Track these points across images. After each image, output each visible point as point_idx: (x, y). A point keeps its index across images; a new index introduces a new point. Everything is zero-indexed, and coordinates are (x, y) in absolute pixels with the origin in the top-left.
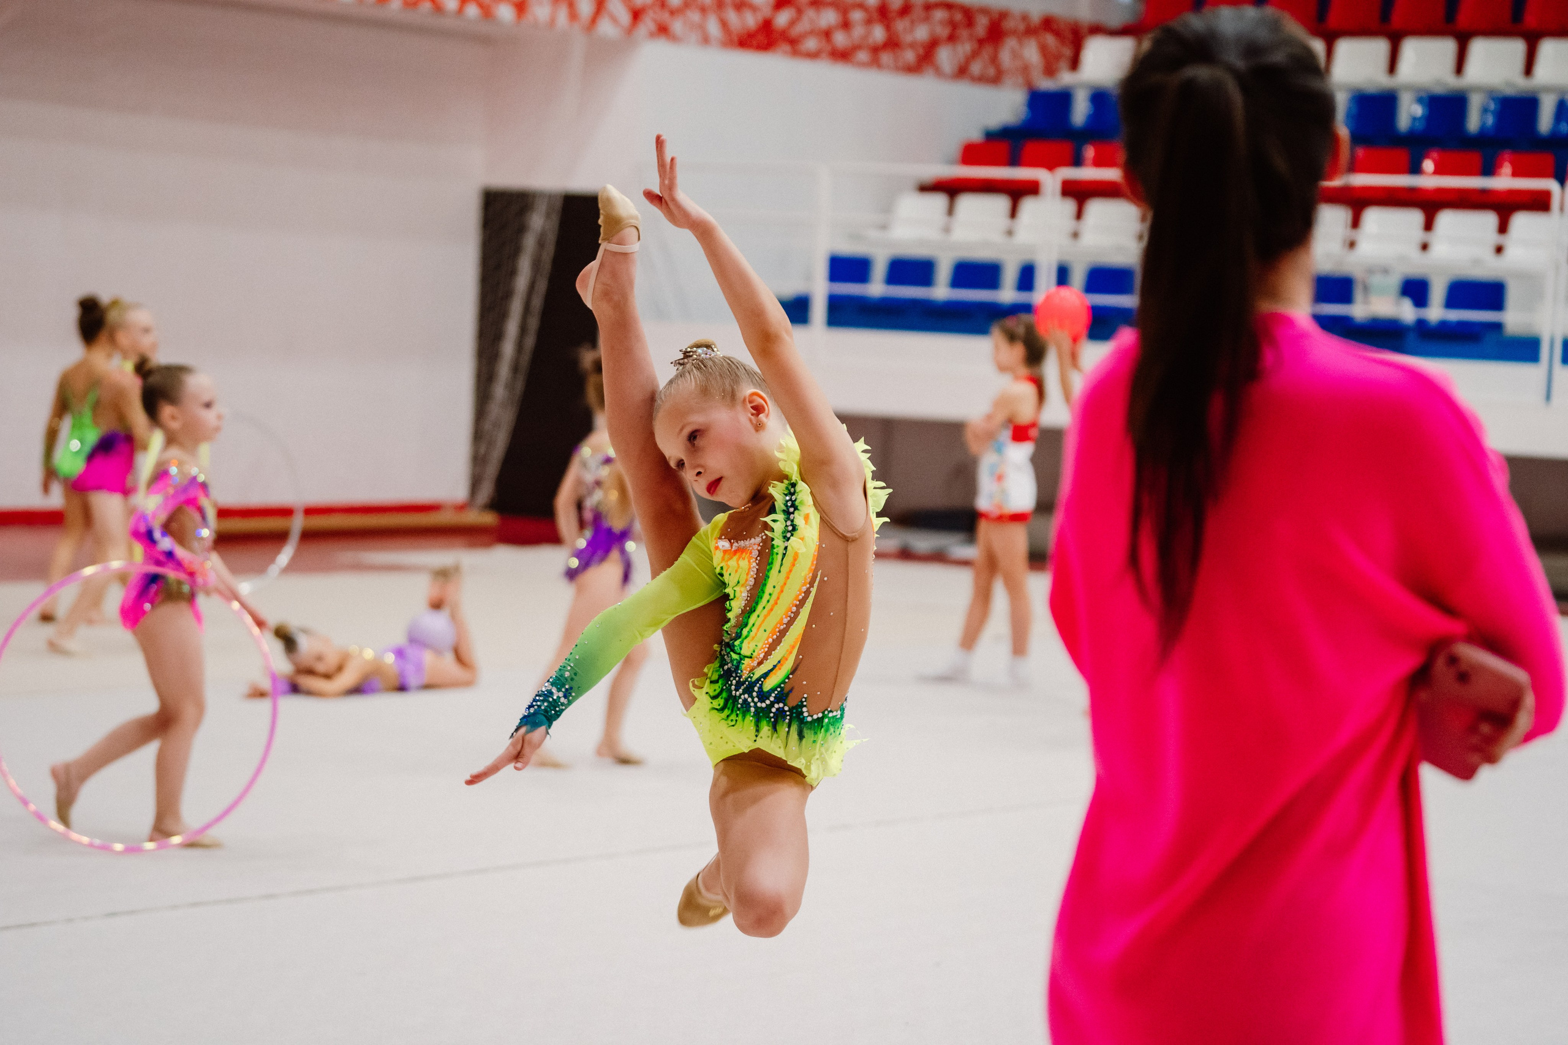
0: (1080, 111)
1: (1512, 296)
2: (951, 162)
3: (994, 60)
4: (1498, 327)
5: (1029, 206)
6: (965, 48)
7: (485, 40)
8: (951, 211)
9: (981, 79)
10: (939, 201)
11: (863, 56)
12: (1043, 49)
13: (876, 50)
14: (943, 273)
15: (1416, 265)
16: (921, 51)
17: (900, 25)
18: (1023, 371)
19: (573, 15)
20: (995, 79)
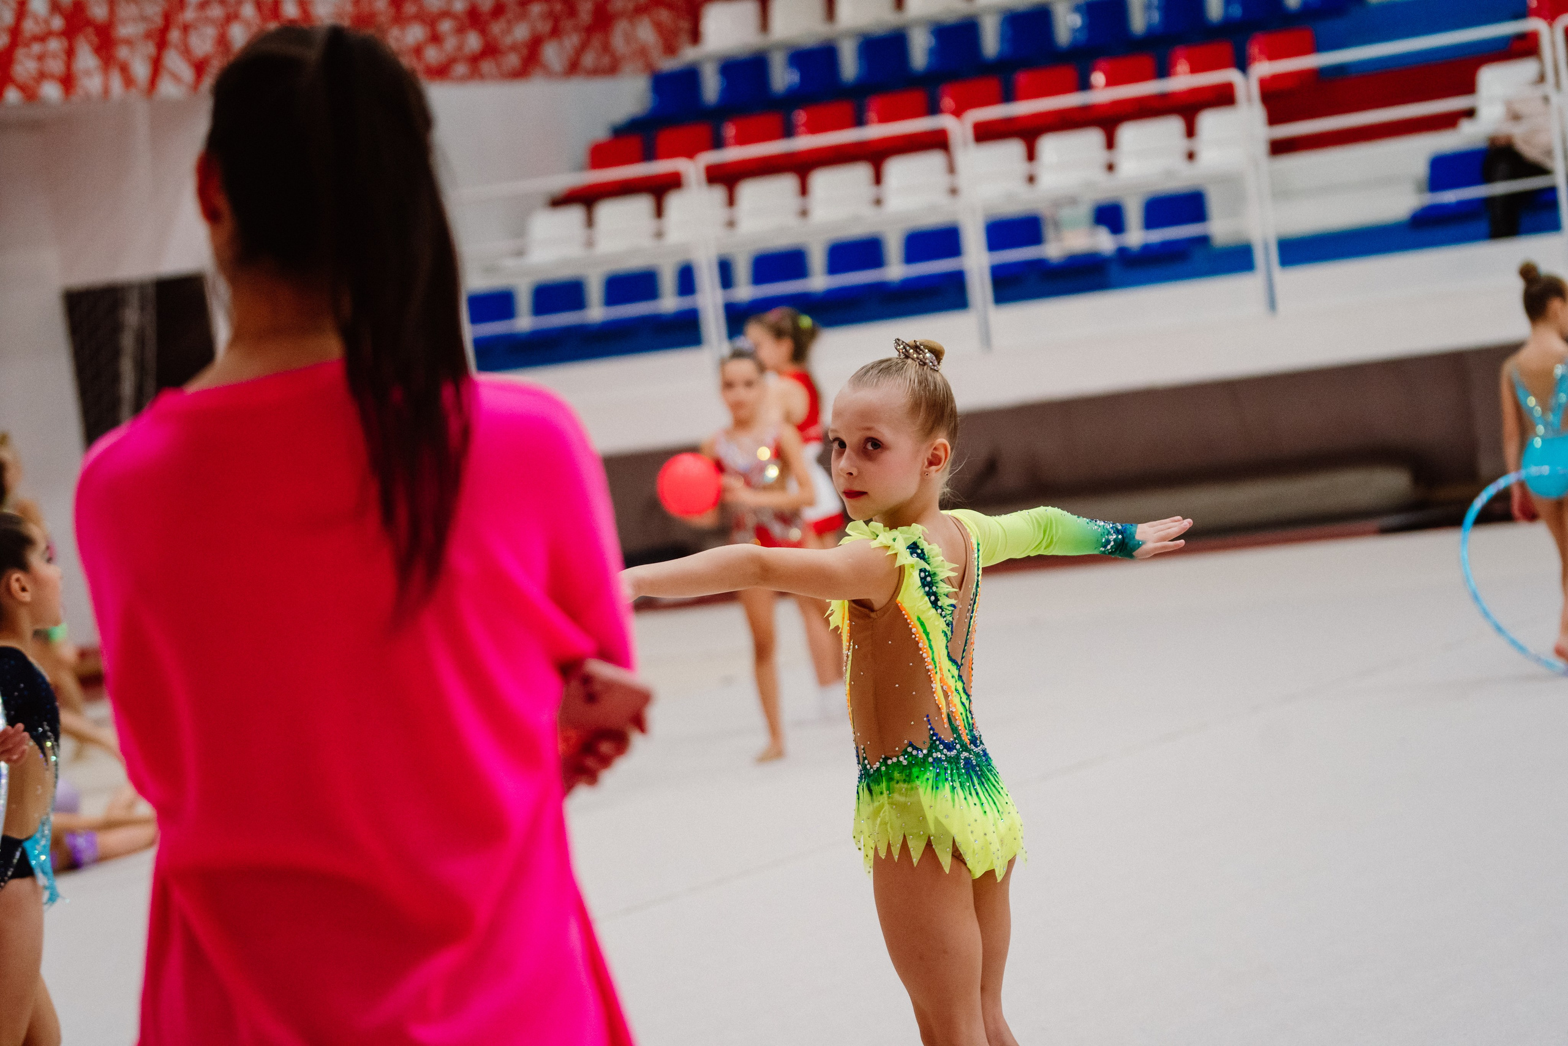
0: (711, 87)
1: (1215, 204)
2: (582, 168)
3: (606, 48)
4: (1203, 240)
5: (675, 202)
6: (572, 41)
7: (34, 126)
8: (590, 222)
9: (596, 72)
10: (574, 215)
11: (461, 69)
12: (658, 26)
13: (474, 60)
14: (595, 292)
15: (1105, 189)
16: (525, 51)
17: (496, 28)
18: (791, 368)
19: (128, 81)
20: (612, 69)
